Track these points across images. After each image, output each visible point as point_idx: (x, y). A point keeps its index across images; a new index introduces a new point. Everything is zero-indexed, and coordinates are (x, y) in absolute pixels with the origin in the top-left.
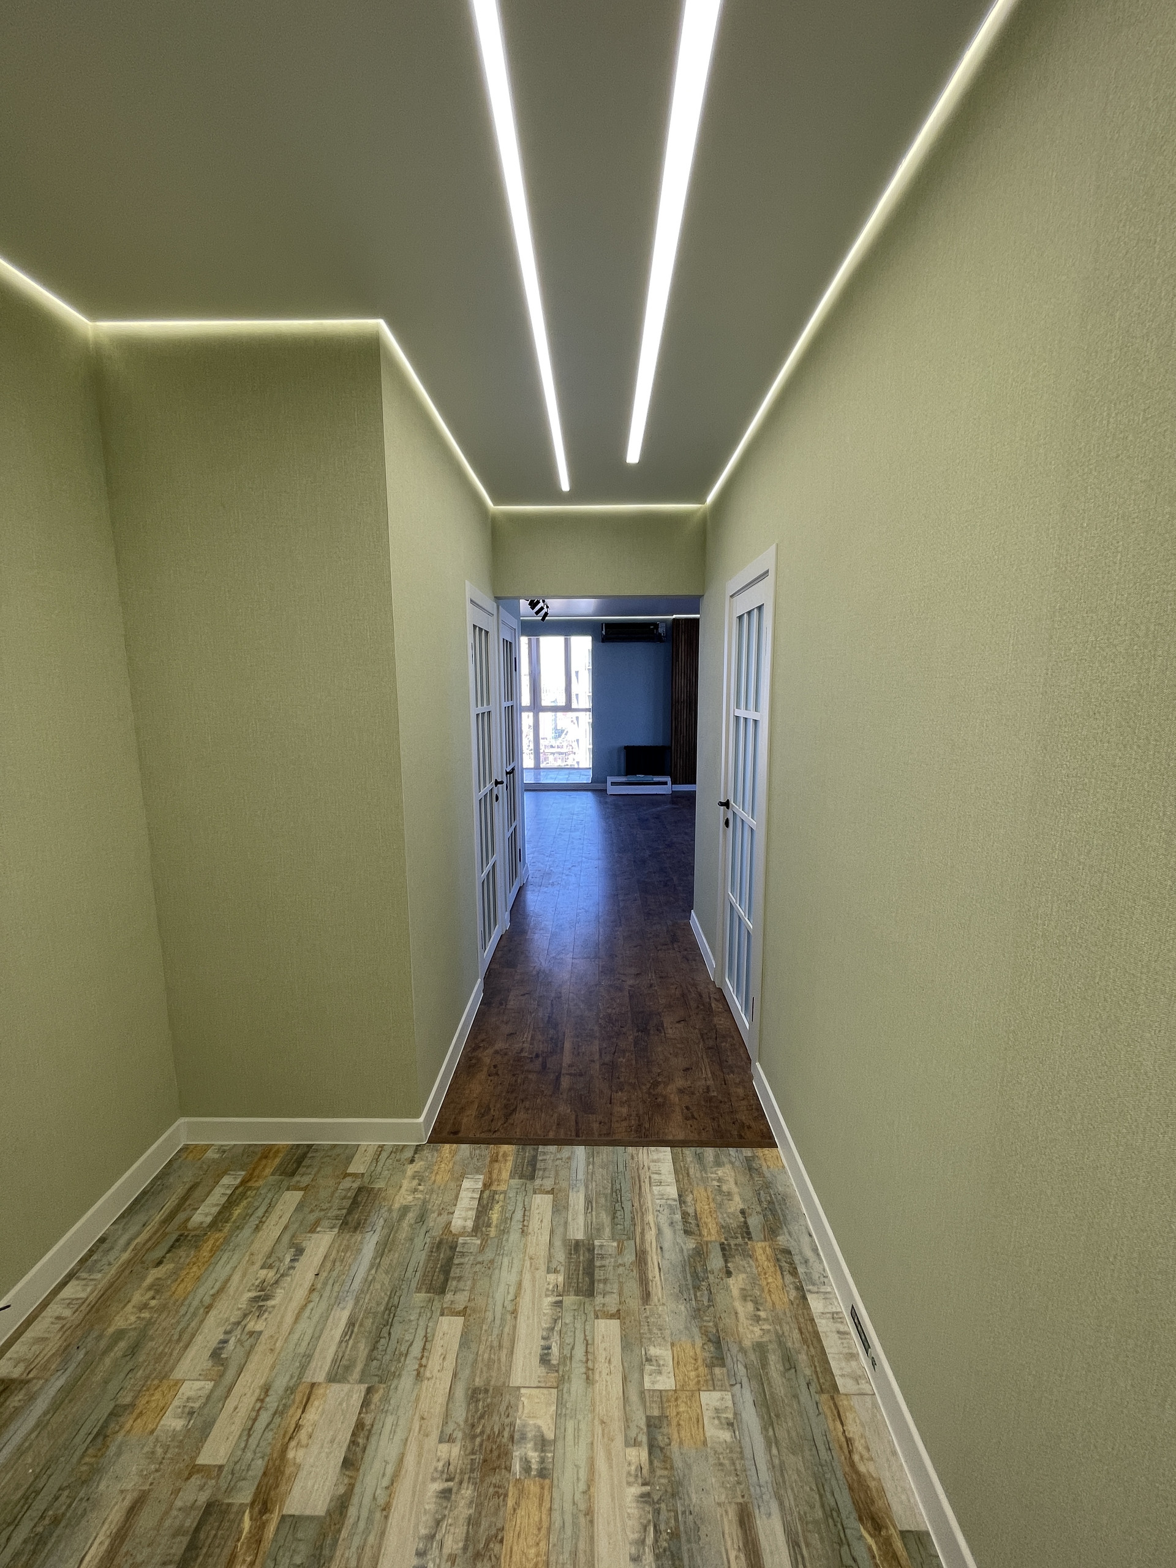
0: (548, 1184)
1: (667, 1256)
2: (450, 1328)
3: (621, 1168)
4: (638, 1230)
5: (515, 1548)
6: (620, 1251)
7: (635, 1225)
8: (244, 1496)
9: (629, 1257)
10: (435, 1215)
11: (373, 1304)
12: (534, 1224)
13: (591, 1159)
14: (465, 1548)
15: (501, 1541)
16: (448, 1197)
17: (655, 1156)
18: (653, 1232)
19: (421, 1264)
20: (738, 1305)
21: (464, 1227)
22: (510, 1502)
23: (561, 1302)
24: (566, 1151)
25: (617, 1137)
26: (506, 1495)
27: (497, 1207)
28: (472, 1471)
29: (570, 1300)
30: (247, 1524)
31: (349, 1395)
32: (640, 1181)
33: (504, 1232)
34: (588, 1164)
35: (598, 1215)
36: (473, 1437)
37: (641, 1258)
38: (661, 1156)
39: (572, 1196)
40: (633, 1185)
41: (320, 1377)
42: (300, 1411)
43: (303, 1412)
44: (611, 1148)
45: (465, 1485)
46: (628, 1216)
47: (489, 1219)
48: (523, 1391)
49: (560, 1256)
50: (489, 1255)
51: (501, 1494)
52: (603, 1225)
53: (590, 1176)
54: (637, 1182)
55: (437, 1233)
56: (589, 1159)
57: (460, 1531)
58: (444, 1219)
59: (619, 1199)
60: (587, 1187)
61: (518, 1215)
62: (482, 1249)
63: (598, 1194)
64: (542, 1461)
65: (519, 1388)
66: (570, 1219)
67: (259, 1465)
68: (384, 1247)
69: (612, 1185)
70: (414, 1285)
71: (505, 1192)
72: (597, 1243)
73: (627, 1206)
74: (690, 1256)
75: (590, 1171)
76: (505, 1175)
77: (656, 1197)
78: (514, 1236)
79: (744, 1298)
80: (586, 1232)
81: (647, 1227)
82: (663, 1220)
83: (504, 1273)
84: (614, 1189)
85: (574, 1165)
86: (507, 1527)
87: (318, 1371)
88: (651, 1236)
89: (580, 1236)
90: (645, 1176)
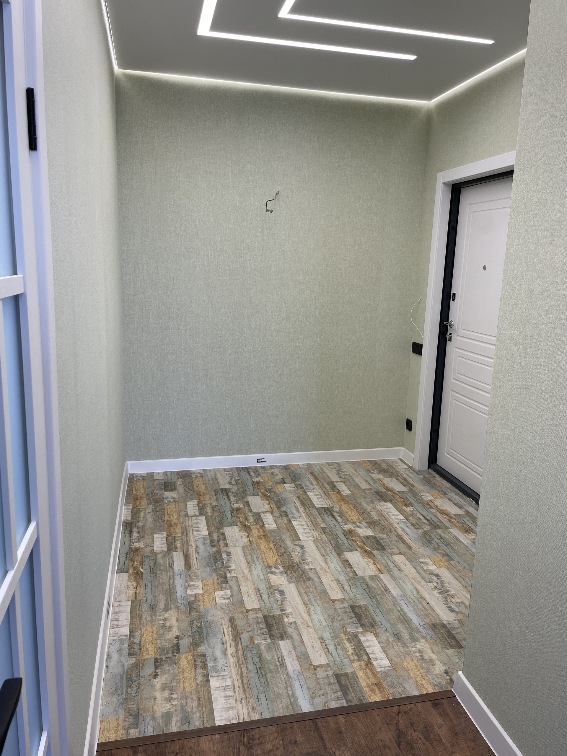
0: (321, 673)
1: (219, 641)
2: (335, 594)
3: (262, 697)
4: (240, 652)
6: (251, 639)
7: (243, 655)
8: (375, 552)
9: (245, 637)
10: (390, 640)
12: (317, 644)
13: (292, 700)
14: (290, 553)
16: (391, 652)
17: (232, 713)
18: (229, 652)
19: (375, 615)
20: (175, 625)
21: (364, 636)
22: (279, 561)
23: (281, 611)
24: (319, 705)
27: (351, 651)
28: (297, 565)
29: (277, 612)
30: (368, 549)
31: (364, 574)
32: (244, 687)
33: (335, 637)
34: (294, 695)
35: (273, 657)
36: (302, 570)
37: (236, 637)
38: (225, 715)
39: (297, 667)
40: (249, 683)
41: (381, 575)
43: (377, 568)
44: (276, 715)
45: (298, 562)
46: (250, 660)
47: (351, 643)
49: (291, 630)
50: (337, 624)
52: (267, 651)
53: (288, 684)
54: (246, 686)
55: (380, 631)
56: (294, 700)
57: (294, 556)
58: (383, 638)
59: (259, 670)
60: (288, 675)
61: (332, 648)
62: (343, 627)
63: (277, 672)
64: (270, 570)
65: (290, 583)
66: (293, 652)
68: (404, 619)
69: (267, 680)
70: (370, 606)
71: (352, 661)
72: (269, 641)
73: (251, 667)
74: (203, 642)
75: (289, 689)
76: (360, 674)
77: (227, 676)
78: (327, 636)
79: (170, 627)
80: (279, 645)
81: (234, 654)
82: (222, 661)
83: (322, 618)
84: (264, 677)
85: (306, 693)
86: (278, 558)
88: (231, 650)
89: (282, 643)
90: (240, 694)
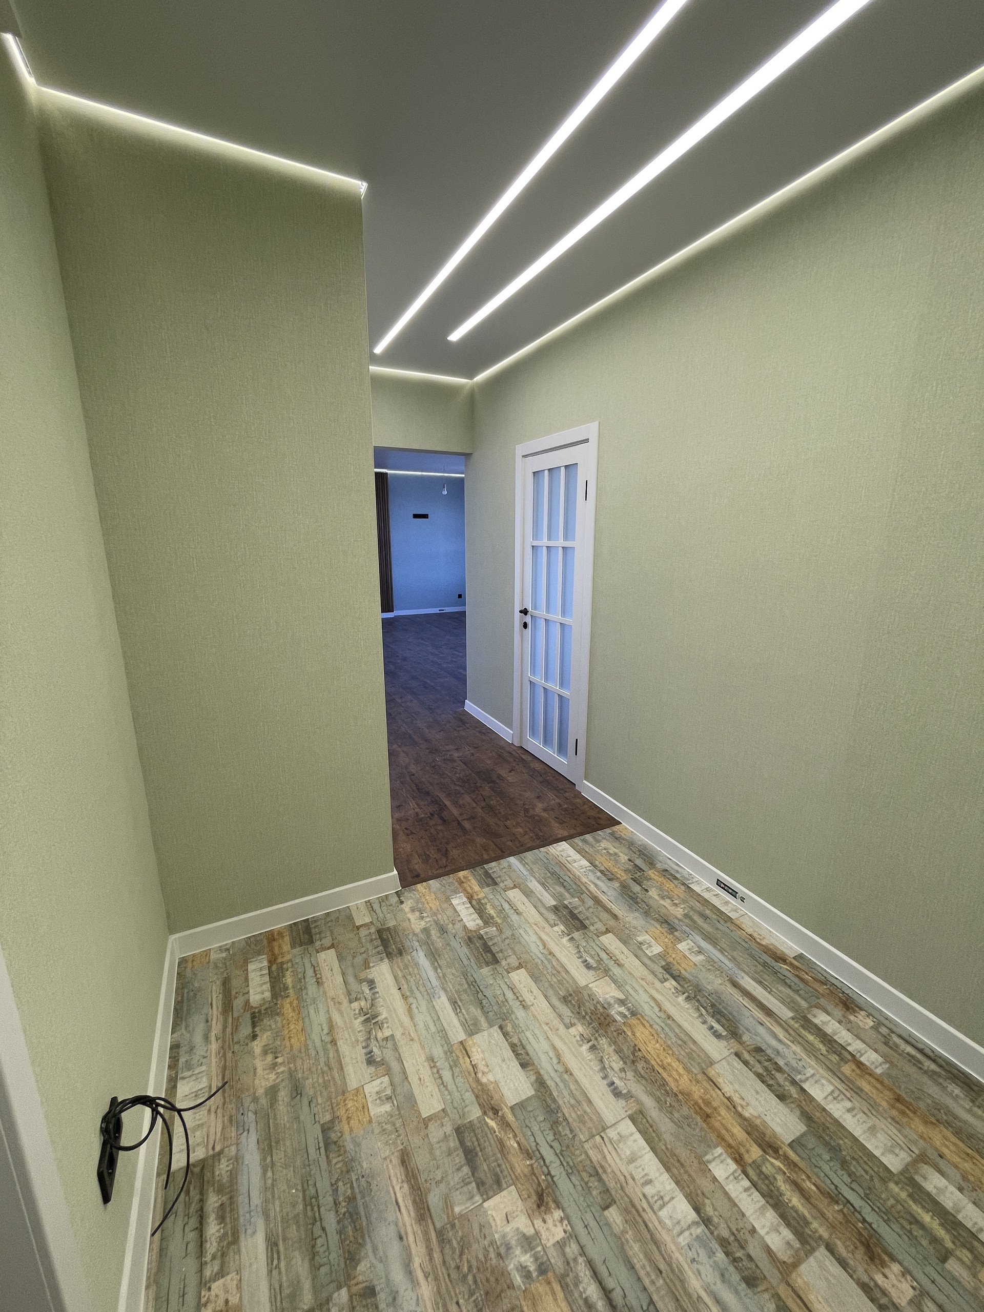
0: (509, 883)
1: (609, 894)
2: (520, 978)
3: (546, 861)
4: (584, 888)
5: (648, 1049)
6: (583, 902)
7: (579, 886)
8: (475, 1113)
9: (590, 903)
10: (451, 925)
11: (457, 987)
12: (521, 908)
13: (523, 862)
14: (625, 1063)
15: (640, 1050)
16: (450, 912)
17: (560, 849)
18: (592, 886)
19: (468, 953)
20: (662, 902)
21: (478, 925)
22: (629, 1033)
23: (572, 938)
24: (504, 862)
25: (529, 845)
26: (624, 1032)
27: (488, 906)
28: (597, 1031)
29: (576, 935)
30: (492, 1123)
31: (490, 1035)
32: (562, 864)
33: (505, 918)
34: (524, 865)
35: (553, 888)
36: (584, 1017)
37: (597, 900)
38: (563, 847)
39: (529, 884)
40: (560, 866)
41: (462, 1036)
42: (467, 1059)
43: (469, 1058)
44: (530, 852)
45: (599, 1039)
46: (571, 883)
47: (489, 915)
48: (590, 986)
49: (552, 917)
50: (508, 933)
51: (621, 1032)
52: (561, 893)
53: (531, 871)
55: (461, 934)
56: (521, 862)
57: (615, 1057)
58: (458, 926)
59: (559, 877)
60: (534, 877)
61: (506, 906)
62: (500, 931)
63: (544, 878)
64: (629, 1009)
65: (587, 986)
66: (539, 896)
67: (469, 1096)
68: (433, 955)
69: (548, 871)
70: (475, 967)
71: (485, 897)
72: (566, 902)
73: (567, 878)
74: (621, 890)
75: (529, 868)
76: (476, 888)
77: (579, 868)
78: (514, 917)
79: (663, 898)
80: (555, 900)
81: (587, 885)
82: (591, 877)
83: (526, 938)
84: (551, 872)
85: (514, 867)
86: (637, 1043)
87: (457, 1034)
88: (592, 888)
89: (554, 903)
90: (563, 860)
